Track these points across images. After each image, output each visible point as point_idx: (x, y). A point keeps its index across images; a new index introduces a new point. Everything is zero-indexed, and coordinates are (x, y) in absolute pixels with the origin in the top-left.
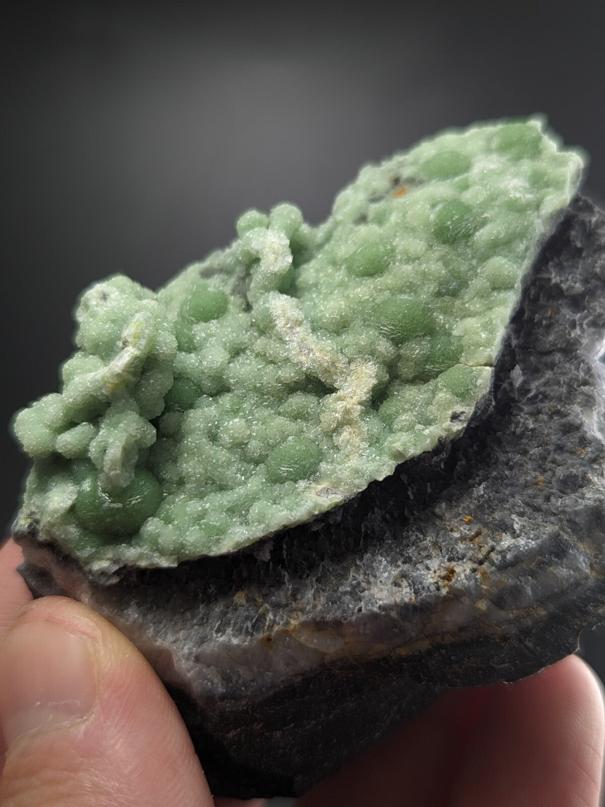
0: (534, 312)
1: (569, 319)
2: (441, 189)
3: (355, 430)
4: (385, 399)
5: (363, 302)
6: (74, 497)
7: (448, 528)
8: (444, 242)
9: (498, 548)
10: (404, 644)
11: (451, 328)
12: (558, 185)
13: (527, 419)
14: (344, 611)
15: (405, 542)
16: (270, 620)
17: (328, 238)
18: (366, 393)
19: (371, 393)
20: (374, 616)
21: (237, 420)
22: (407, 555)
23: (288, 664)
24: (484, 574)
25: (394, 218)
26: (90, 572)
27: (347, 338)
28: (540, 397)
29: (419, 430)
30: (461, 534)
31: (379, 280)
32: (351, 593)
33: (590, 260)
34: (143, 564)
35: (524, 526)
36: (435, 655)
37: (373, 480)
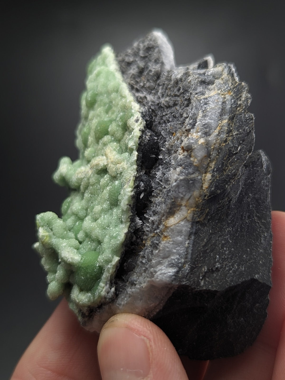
7: (172, 144)
30: (176, 139)
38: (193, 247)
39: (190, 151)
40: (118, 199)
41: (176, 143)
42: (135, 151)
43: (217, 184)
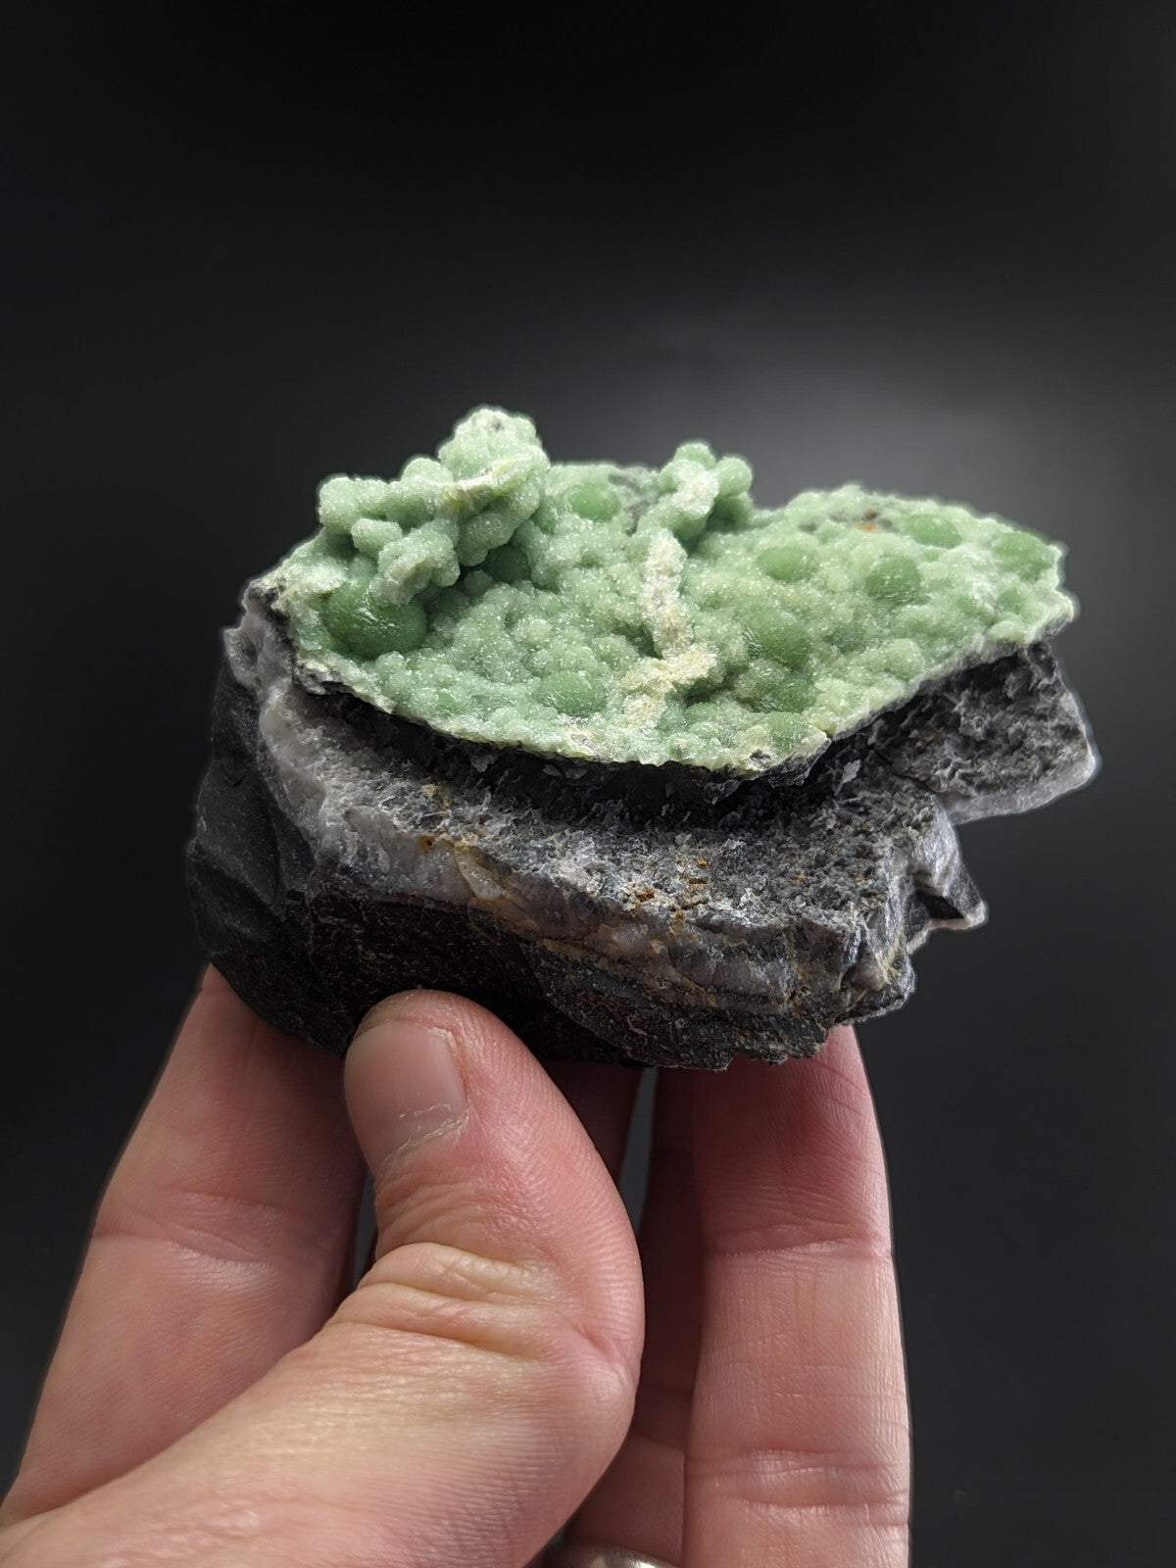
0: (914, 726)
1: (945, 756)
2: (905, 545)
3: (653, 705)
4: (704, 702)
5: (748, 596)
6: (337, 585)
7: (677, 858)
8: (871, 594)
9: (710, 904)
10: (557, 939)
11: (817, 679)
12: (1027, 619)
13: (831, 817)
14: (521, 861)
15: (625, 845)
16: (444, 826)
17: (763, 525)
18: (688, 679)
19: (693, 683)
20: (546, 884)
21: (543, 622)
22: (619, 857)
23: (430, 880)
24: (680, 917)
25: (838, 544)
26: (302, 667)
27: (709, 618)
28: (862, 809)
29: (714, 744)
30: (685, 871)
31: (779, 587)
32: (538, 851)
33: (1011, 717)
34: (359, 690)
35: (751, 903)
36: (579, 972)
37: (635, 760)
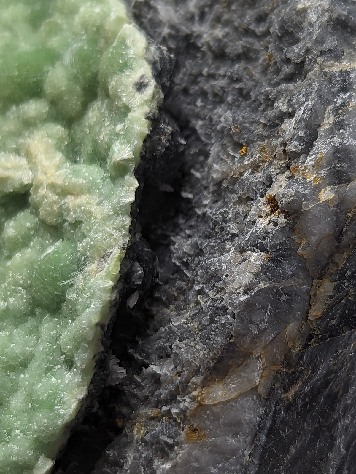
7: (236, 176)
13: (212, 34)
22: (230, 235)
30: (250, 167)
36: (346, 285)
38: (260, 465)
39: (295, 215)
40: (65, 296)
41: (248, 179)
42: (130, 176)
43: (347, 312)
